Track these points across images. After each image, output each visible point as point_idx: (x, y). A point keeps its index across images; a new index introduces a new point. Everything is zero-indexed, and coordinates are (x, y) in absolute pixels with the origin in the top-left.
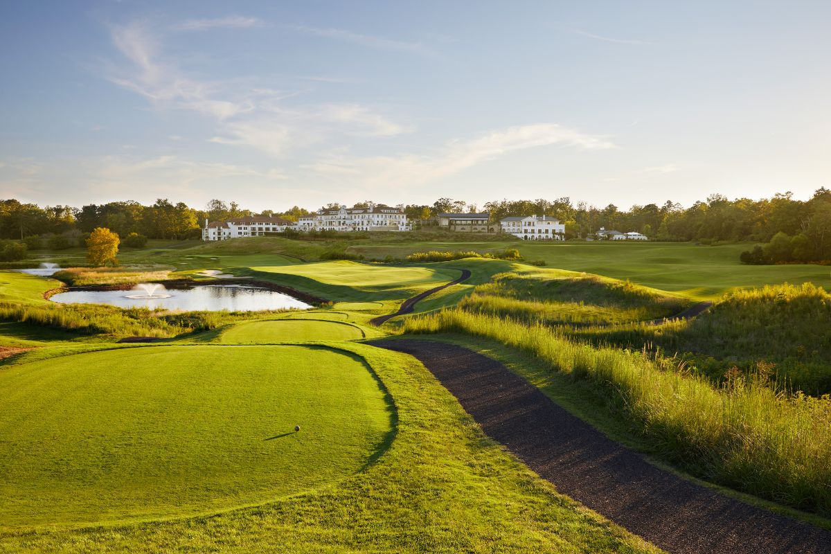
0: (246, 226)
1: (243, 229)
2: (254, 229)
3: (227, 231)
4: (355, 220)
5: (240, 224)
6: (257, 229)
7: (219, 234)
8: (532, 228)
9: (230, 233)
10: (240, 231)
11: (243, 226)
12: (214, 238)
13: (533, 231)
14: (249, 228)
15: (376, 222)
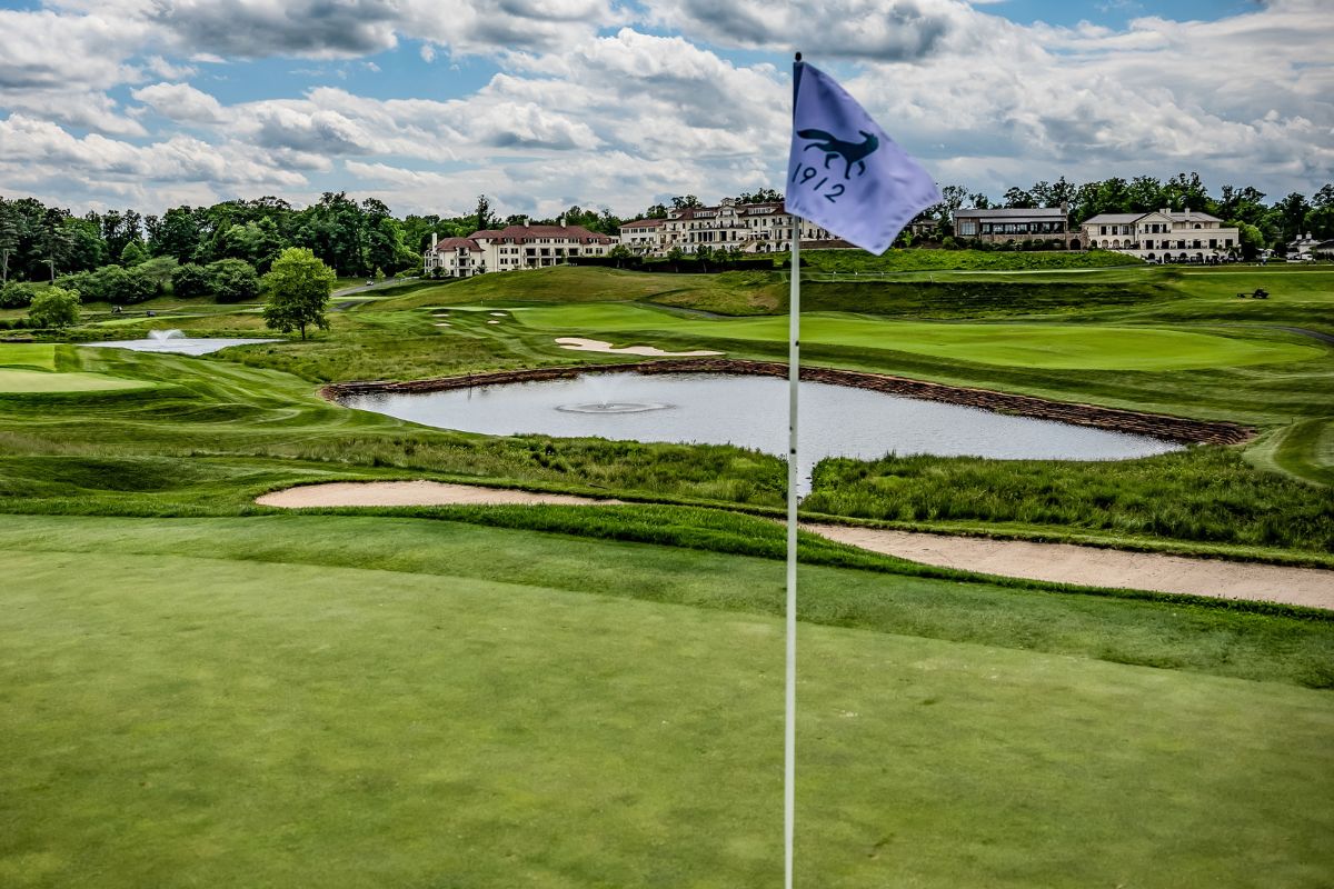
0: (515, 247)
1: (509, 251)
2: (531, 252)
3: (477, 257)
4: (757, 228)
5: (504, 243)
6: (538, 252)
7: (462, 262)
8: (1166, 237)
9: (483, 262)
10: (504, 256)
11: (509, 246)
12: (452, 272)
13: (1165, 245)
14: (523, 249)
15: (806, 232)
